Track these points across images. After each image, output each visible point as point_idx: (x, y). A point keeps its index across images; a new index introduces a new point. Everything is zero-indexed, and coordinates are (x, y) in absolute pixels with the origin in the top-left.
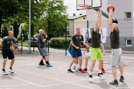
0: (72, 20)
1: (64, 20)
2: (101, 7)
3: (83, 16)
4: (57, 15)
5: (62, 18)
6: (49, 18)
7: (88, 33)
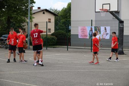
2: (118, 11)
3: (43, 11)
7: (92, 31)
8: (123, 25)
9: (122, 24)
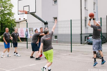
1: (12, 22)
2: (36, 12)
3: (26, 20)
5: (11, 21)
6: (2, 21)
7: (27, 31)
9: (46, 25)
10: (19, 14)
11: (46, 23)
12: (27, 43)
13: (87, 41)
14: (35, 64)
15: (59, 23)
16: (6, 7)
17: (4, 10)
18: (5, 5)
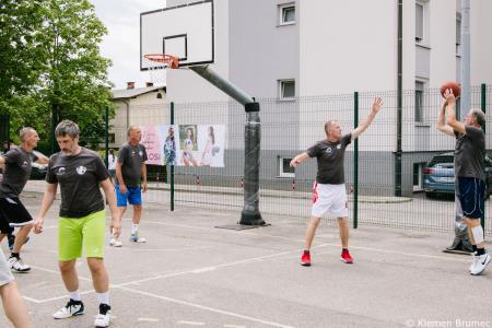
0: (125, 100)
1: (101, 99)
2: (212, 62)
3: (157, 90)
4: (80, 87)
5: (95, 93)
6: (55, 93)
7: (172, 139)
8: (258, 120)
9: (253, 114)
10: (146, 69)
11: (252, 107)
12: (172, 190)
13: (424, 185)
14: (212, 268)
15: (302, 106)
16: (75, 34)
17: (66, 46)
18: (68, 25)
